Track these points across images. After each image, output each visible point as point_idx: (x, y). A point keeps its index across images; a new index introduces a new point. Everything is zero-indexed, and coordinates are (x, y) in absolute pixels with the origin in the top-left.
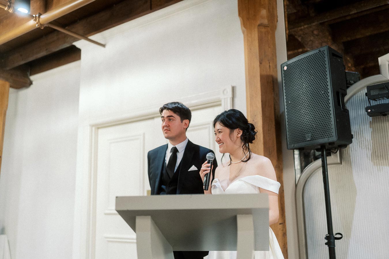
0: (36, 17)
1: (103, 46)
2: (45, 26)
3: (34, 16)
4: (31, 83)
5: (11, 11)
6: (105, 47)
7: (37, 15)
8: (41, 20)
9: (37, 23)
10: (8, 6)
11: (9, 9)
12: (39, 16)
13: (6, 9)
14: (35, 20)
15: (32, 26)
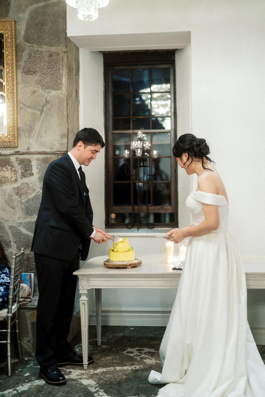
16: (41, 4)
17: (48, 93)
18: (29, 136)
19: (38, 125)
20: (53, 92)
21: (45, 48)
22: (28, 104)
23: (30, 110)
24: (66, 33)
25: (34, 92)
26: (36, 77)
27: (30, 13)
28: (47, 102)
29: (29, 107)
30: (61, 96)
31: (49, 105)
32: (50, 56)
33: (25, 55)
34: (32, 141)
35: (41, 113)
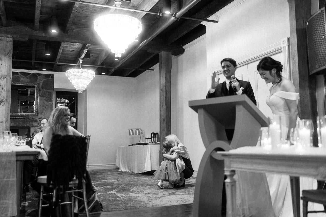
0: (174, 14)
1: (217, 22)
2: (180, 18)
3: (173, 14)
4: (184, 51)
5: (161, 15)
6: (218, 23)
7: (175, 14)
8: (177, 16)
9: (175, 18)
10: (159, 12)
11: (160, 14)
12: (176, 14)
13: (158, 14)
14: (174, 17)
15: (173, 20)
16: (47, 79)
17: (48, 102)
18: (42, 114)
19: (44, 111)
20: (49, 103)
21: (47, 91)
22: (42, 105)
23: (42, 107)
24: (54, 87)
25: (43, 102)
26: (44, 98)
27: (43, 81)
28: (47, 105)
29: (42, 106)
30: (51, 104)
31: (48, 106)
32: (49, 93)
33: (41, 92)
34: (42, 115)
35: (45, 108)
